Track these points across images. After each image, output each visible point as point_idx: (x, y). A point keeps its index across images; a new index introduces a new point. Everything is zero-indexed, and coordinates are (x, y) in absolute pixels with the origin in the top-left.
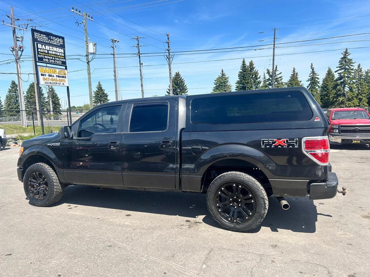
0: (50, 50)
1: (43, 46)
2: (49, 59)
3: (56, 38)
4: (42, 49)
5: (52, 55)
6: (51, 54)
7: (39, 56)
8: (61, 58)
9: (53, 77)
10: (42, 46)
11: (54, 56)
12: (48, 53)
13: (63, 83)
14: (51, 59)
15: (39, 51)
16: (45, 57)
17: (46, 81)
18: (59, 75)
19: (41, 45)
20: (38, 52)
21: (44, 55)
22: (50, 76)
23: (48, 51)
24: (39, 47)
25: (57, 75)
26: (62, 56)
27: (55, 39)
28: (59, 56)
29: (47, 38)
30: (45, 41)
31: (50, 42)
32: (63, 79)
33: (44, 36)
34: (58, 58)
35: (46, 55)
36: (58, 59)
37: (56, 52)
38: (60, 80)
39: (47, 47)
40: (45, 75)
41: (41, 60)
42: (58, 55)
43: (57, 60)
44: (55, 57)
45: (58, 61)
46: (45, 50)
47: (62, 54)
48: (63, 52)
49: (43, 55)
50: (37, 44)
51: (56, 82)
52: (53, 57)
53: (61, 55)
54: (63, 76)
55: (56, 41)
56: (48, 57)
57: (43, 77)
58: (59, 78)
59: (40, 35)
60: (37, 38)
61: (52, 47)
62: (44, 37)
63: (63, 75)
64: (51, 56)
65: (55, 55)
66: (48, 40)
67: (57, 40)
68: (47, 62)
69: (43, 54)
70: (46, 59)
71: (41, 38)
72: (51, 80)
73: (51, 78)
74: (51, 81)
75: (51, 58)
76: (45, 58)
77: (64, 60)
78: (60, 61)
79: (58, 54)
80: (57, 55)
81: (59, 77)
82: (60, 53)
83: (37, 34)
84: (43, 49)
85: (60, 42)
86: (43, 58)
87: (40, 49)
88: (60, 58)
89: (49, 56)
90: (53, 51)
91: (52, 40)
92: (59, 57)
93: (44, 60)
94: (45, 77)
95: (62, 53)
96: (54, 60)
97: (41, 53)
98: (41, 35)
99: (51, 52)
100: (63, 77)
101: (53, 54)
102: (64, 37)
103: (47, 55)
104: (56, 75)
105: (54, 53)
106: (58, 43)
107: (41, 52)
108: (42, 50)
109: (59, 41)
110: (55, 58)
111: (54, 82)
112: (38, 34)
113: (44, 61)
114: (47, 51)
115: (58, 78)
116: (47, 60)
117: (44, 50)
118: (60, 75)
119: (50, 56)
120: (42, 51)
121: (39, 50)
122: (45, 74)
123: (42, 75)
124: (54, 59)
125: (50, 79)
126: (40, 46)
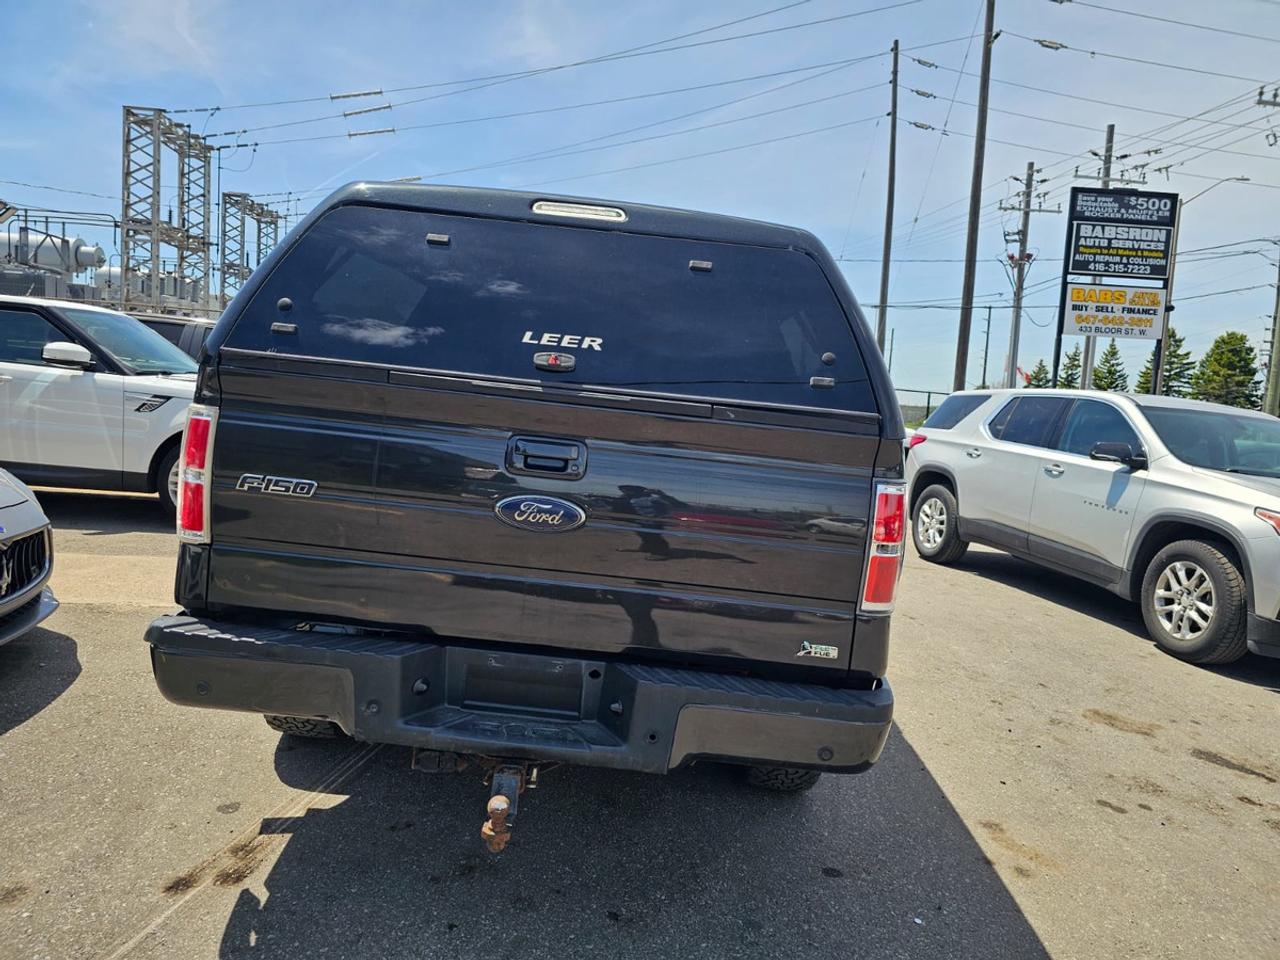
0: (1119, 236)
1: (1098, 229)
2: (1107, 264)
3: (1147, 202)
4: (1091, 237)
5: (1121, 252)
6: (1118, 248)
7: (1077, 257)
8: (1151, 257)
9: (1112, 311)
10: (1093, 230)
11: (1127, 253)
12: (1109, 247)
13: (1142, 328)
14: (1115, 264)
15: (1082, 246)
16: (1098, 257)
17: (1084, 324)
18: (1133, 307)
19: (1091, 227)
20: (1077, 247)
21: (1095, 255)
22: (1099, 309)
23: (1110, 240)
24: (1082, 234)
25: (1127, 305)
26: (1157, 251)
27: (1142, 205)
28: (1146, 250)
29: (1117, 205)
30: (1106, 215)
31: (1123, 215)
32: (1144, 316)
33: (1107, 199)
34: (1142, 257)
35: (1101, 254)
36: (1139, 261)
37: (1137, 241)
38: (1132, 322)
39: (1110, 231)
40: (1086, 308)
41: (1082, 267)
42: (1143, 250)
43: (1134, 264)
44: (1128, 257)
45: (1139, 265)
46: (1102, 241)
47: (1159, 244)
48: (1163, 238)
49: (1090, 254)
50: (1079, 226)
51: (1116, 327)
52: (1122, 256)
53: (1152, 248)
54: (1148, 308)
55: (1148, 208)
56: (1107, 258)
57: (1078, 312)
58: (1132, 315)
59: (1096, 201)
60: (1085, 208)
61: (1126, 229)
62: (1105, 205)
63: (1145, 308)
64: (1117, 255)
65: (1133, 249)
66: (1118, 212)
67: (1150, 207)
68: (1099, 271)
69: (1092, 251)
70: (1100, 262)
71: (1098, 209)
72: (1100, 321)
73: (1101, 315)
74: (1100, 325)
75: (1118, 259)
76: (1095, 262)
77: (1163, 262)
78: (1145, 265)
79: (1144, 246)
80: (1137, 250)
81: (1131, 311)
82: (1152, 241)
83: (1085, 198)
84: (1096, 237)
85: (1159, 209)
86: (1090, 262)
87: (1086, 238)
88: (1147, 257)
89: (1109, 255)
90: (1128, 239)
91: (1134, 207)
92: (1146, 253)
93: (1092, 266)
94: (1083, 313)
95: (1159, 241)
96: (1126, 265)
97: (1085, 250)
98: (1099, 199)
99: (1121, 242)
100: (1146, 312)
101: (1125, 249)
102: (1177, 195)
103: (1106, 251)
104: (1121, 307)
105: (1129, 244)
106: (1151, 216)
107: (1086, 247)
108: (1092, 240)
109: (1156, 207)
110: (1128, 259)
111: (1110, 326)
112: (1089, 198)
113: (1090, 270)
114: (1106, 241)
115: (1127, 316)
116: (1101, 267)
117: (1097, 241)
118: (1137, 307)
119: (1113, 255)
120: (1092, 244)
121: (1082, 242)
122: (1087, 304)
123: (1075, 308)
124: (1125, 260)
125: (1100, 317)
126: (1086, 230)
